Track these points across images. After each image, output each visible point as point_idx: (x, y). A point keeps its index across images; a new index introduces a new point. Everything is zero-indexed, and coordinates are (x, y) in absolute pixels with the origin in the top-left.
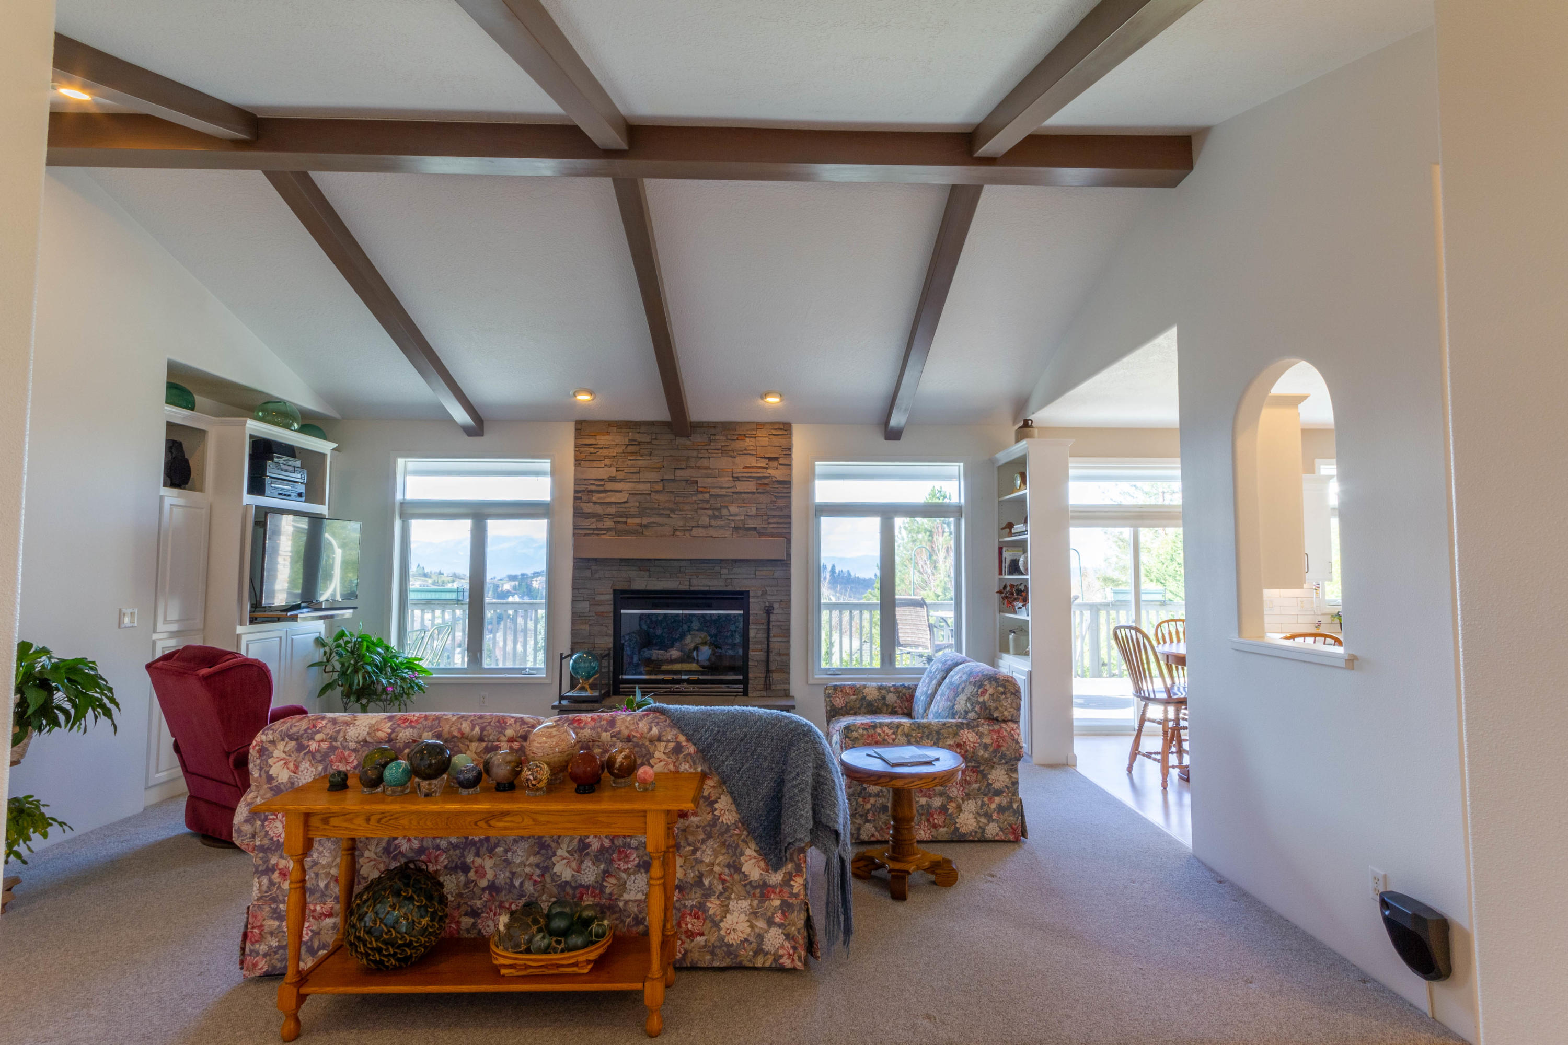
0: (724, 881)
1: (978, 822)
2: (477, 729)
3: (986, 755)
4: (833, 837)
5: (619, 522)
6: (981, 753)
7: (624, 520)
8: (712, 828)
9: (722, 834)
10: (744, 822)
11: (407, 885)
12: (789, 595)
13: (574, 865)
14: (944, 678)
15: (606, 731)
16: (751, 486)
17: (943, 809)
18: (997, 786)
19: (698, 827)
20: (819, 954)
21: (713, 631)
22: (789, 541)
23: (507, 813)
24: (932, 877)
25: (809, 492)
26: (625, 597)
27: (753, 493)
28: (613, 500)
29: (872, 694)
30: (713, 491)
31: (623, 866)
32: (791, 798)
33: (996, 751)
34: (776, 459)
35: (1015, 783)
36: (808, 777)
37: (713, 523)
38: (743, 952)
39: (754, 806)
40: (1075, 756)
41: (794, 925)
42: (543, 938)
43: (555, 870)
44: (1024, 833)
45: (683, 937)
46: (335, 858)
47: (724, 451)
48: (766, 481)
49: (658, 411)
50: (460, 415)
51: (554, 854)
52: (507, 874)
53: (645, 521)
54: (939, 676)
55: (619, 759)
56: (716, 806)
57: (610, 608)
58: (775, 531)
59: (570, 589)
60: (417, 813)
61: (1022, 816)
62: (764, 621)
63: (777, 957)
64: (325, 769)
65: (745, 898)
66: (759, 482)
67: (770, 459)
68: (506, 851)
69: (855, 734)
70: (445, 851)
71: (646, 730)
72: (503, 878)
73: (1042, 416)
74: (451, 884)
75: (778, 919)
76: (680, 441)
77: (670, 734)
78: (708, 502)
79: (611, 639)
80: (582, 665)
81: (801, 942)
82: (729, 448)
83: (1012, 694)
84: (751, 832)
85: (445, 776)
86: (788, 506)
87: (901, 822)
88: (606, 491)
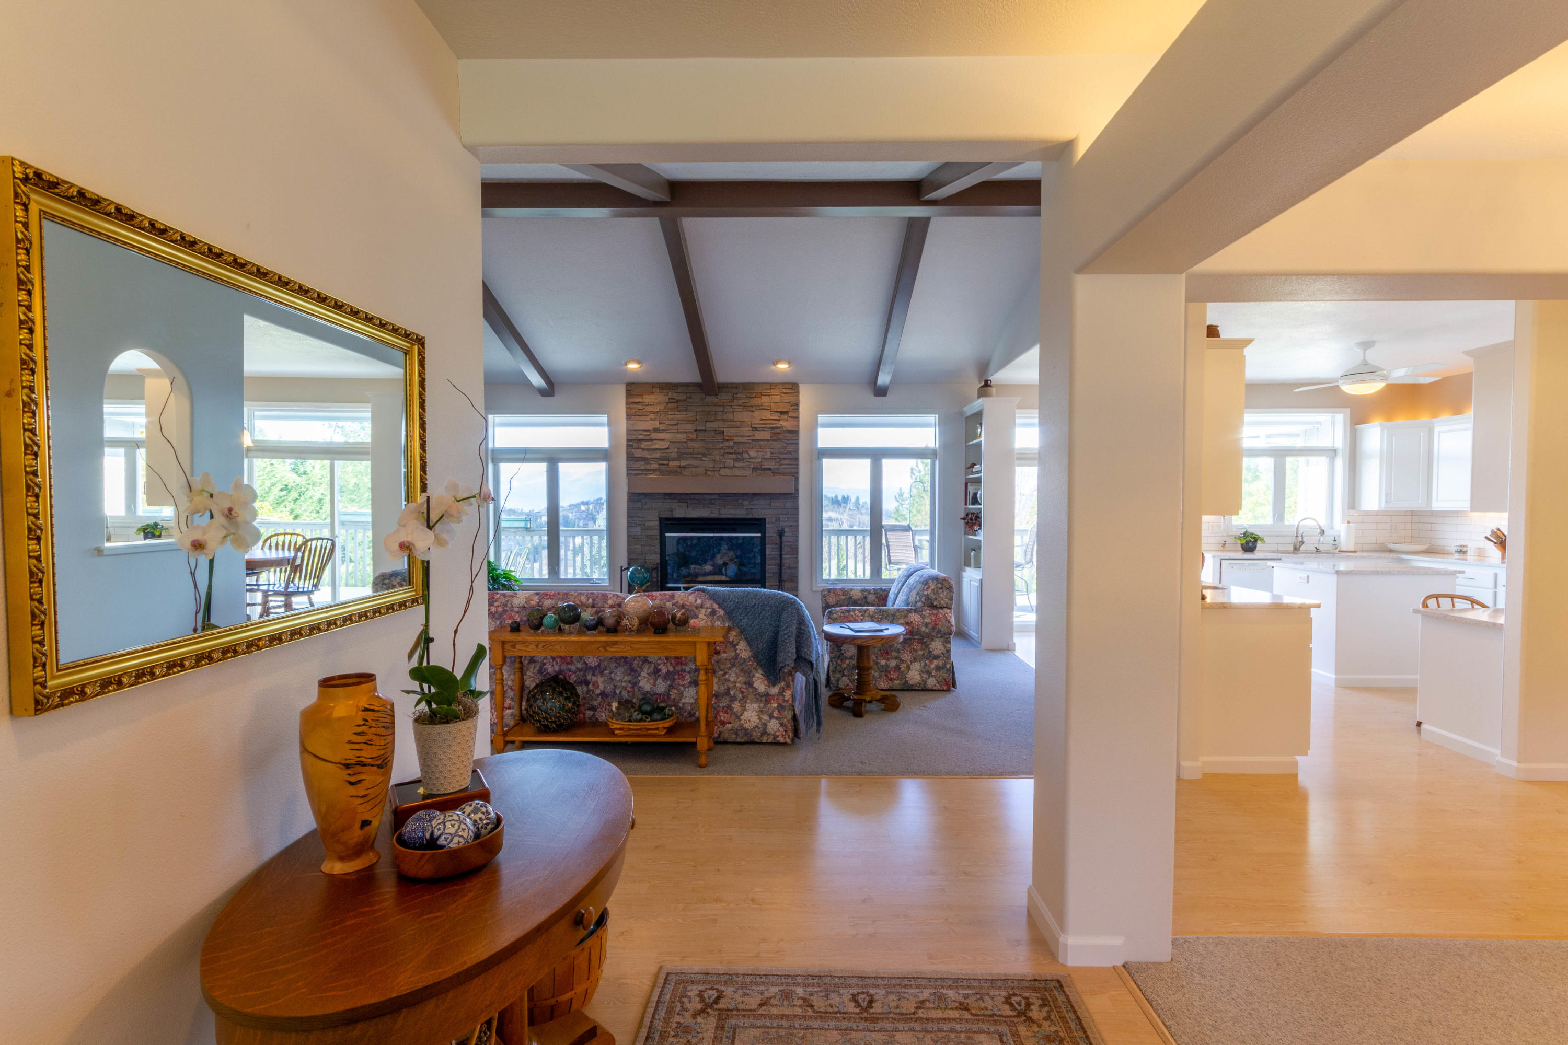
0: (742, 692)
1: (922, 677)
2: (591, 600)
3: (927, 631)
4: (809, 666)
5: (662, 464)
6: (923, 629)
7: (666, 462)
8: (735, 661)
9: (741, 664)
10: (755, 656)
11: (558, 685)
12: (797, 521)
13: (652, 681)
14: (906, 581)
15: (669, 601)
16: (766, 435)
17: (897, 668)
18: (935, 652)
19: (726, 660)
20: (801, 736)
21: (739, 553)
22: (797, 479)
23: (616, 643)
24: (883, 706)
25: (814, 438)
26: (668, 524)
27: (768, 440)
28: (657, 447)
29: (857, 595)
30: (736, 439)
31: (682, 683)
32: (783, 641)
33: (934, 628)
34: (786, 413)
35: (949, 651)
36: (794, 629)
37: (737, 464)
38: (754, 733)
39: (760, 646)
40: (1014, 644)
41: (785, 718)
42: (638, 714)
43: (640, 684)
44: (954, 685)
45: (718, 725)
46: (510, 675)
47: (746, 407)
48: (778, 431)
49: (689, 374)
50: (536, 379)
51: (640, 675)
52: (612, 686)
53: (683, 463)
54: (903, 580)
55: (679, 615)
56: (737, 647)
57: (657, 532)
58: (786, 471)
59: (626, 517)
60: (566, 641)
61: (953, 673)
62: (778, 542)
63: (775, 737)
64: (501, 623)
65: (756, 702)
66: (773, 431)
67: (782, 413)
68: (611, 673)
69: (835, 616)
70: (575, 672)
71: (693, 601)
72: (609, 689)
73: (999, 377)
74: (581, 690)
75: (776, 714)
76: (709, 399)
77: (709, 603)
78: (732, 448)
79: (658, 556)
80: (637, 575)
81: (790, 728)
82: (748, 404)
83: (947, 589)
84: (759, 662)
85: (578, 624)
86: (797, 451)
87: (862, 669)
88: (652, 440)
